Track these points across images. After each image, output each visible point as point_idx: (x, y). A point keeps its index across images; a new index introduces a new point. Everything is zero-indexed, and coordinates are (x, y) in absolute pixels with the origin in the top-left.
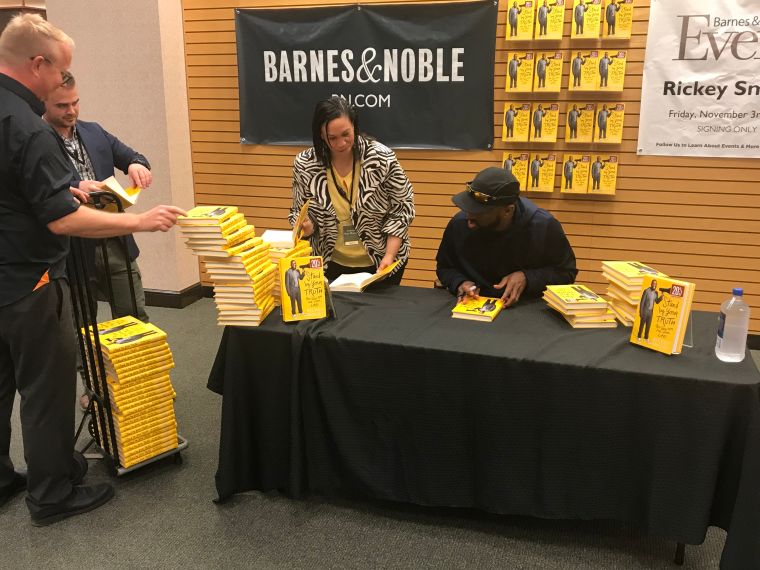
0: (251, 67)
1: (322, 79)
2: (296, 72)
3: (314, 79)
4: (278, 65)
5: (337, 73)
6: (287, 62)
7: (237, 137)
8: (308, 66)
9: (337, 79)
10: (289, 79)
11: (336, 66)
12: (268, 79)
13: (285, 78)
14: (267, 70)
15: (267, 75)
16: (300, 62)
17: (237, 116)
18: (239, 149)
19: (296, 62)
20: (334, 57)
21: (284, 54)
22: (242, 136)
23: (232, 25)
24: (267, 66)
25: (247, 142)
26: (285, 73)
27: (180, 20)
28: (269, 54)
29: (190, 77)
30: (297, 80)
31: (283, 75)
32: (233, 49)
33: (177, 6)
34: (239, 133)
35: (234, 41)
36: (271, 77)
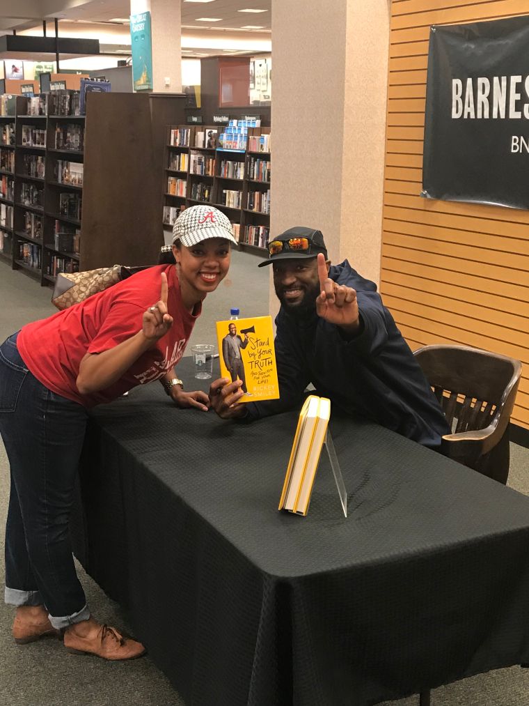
0: (438, 100)
1: (503, 116)
2: (479, 106)
3: (495, 116)
4: (463, 97)
5: (519, 106)
6: (471, 93)
7: (418, 189)
8: (490, 98)
9: (518, 115)
10: (472, 116)
11: (518, 97)
12: (455, 116)
13: (469, 113)
14: (454, 103)
15: (454, 110)
16: (483, 93)
17: (419, 162)
18: (419, 203)
19: (479, 92)
20: (517, 84)
21: (469, 81)
22: (424, 188)
23: (425, 48)
24: (456, 97)
25: (429, 196)
26: (469, 106)
27: (387, 43)
28: (456, 82)
29: (389, 113)
30: (479, 116)
31: (467, 109)
32: (422, 77)
33: (387, 27)
34: (421, 184)
35: (426, 68)
36: (457, 112)
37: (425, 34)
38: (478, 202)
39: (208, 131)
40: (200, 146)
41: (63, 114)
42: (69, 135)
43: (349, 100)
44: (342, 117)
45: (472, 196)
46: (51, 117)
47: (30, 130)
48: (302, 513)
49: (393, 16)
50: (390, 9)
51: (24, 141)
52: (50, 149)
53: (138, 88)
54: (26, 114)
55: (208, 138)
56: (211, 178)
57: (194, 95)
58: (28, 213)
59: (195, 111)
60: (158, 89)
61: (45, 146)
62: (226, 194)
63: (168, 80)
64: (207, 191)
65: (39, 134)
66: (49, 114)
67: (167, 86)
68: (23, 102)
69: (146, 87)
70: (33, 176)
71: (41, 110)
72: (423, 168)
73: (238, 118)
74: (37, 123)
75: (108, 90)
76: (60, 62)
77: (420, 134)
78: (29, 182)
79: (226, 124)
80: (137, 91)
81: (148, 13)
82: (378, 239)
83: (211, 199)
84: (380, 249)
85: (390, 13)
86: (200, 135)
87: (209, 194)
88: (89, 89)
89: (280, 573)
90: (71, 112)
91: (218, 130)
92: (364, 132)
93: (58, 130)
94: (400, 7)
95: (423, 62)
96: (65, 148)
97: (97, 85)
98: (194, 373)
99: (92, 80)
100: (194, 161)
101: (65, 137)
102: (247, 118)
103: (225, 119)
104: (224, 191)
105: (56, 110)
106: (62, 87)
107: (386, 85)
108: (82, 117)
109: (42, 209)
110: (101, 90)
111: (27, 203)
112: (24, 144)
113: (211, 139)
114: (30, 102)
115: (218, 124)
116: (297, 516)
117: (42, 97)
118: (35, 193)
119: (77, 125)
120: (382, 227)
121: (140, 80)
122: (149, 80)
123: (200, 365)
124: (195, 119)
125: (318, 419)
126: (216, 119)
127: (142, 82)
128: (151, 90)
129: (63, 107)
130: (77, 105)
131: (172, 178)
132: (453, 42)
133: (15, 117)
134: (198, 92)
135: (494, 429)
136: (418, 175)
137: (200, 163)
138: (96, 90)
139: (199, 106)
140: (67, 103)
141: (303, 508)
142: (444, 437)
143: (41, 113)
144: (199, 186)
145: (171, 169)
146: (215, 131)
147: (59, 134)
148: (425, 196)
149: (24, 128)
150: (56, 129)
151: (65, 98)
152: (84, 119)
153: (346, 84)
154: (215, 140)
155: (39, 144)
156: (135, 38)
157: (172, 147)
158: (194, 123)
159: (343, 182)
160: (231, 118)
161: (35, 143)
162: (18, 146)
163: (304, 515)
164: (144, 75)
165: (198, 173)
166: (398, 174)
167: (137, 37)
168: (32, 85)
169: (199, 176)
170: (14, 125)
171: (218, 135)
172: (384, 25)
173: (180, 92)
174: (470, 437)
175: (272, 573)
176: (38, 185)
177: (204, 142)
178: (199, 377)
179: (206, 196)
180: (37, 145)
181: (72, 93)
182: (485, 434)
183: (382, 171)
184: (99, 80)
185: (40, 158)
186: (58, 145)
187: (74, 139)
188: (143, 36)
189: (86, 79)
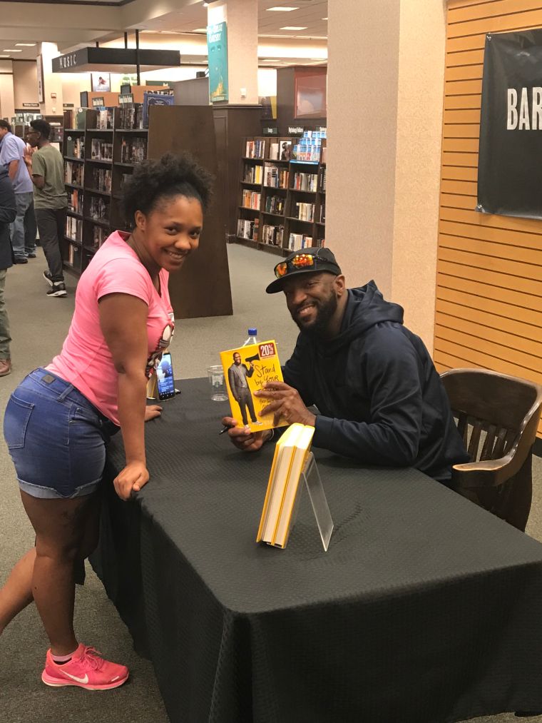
0: (493, 111)
2: (534, 117)
4: (518, 108)
6: (526, 103)
7: (473, 203)
12: (510, 127)
13: (524, 125)
14: (509, 114)
15: (509, 121)
16: (539, 103)
17: (473, 175)
18: (474, 217)
19: (535, 102)
21: (524, 91)
22: (479, 202)
23: (480, 57)
24: (511, 108)
25: (483, 211)
26: (524, 117)
27: (444, 52)
28: (512, 92)
29: (446, 124)
30: (534, 127)
31: (522, 121)
32: (477, 87)
33: (443, 36)
34: (476, 198)
35: (481, 77)
36: (512, 123)
37: (481, 42)
38: (532, 217)
39: (282, 143)
40: (274, 157)
41: (130, 127)
42: (134, 148)
43: (403, 111)
44: (395, 129)
45: (527, 211)
46: (117, 130)
47: (99, 143)
48: (281, 546)
49: (449, 24)
50: (446, 16)
51: (94, 155)
52: (116, 163)
53: (215, 100)
54: (95, 128)
55: (282, 150)
56: (285, 190)
57: (269, 107)
58: (96, 228)
59: (271, 123)
60: (234, 100)
61: (111, 160)
62: (299, 207)
63: (244, 91)
64: (280, 204)
65: (107, 147)
66: (116, 127)
67: (243, 97)
68: (92, 116)
69: (222, 99)
70: (101, 191)
71: (109, 123)
72: (479, 182)
73: (313, 129)
74: (105, 137)
75: (171, 103)
76: (141, 74)
77: (474, 146)
78: (98, 196)
79: (300, 135)
80: (214, 102)
81: (224, 23)
82: (432, 254)
83: (284, 212)
84: (435, 266)
85: (446, 22)
86: (275, 147)
87: (282, 206)
88: (152, 102)
89: (241, 610)
90: (136, 126)
91: (292, 141)
92: (419, 144)
93: (124, 144)
94: (457, 15)
95: (478, 72)
96: (130, 162)
97: (160, 98)
98: (210, 395)
99: (155, 92)
100: (268, 174)
101: (131, 150)
102: (322, 129)
103: (300, 130)
104: (297, 204)
105: (122, 124)
106: (130, 100)
107: (442, 95)
108: (146, 130)
109: (108, 224)
110: (165, 103)
111: (95, 217)
112: (93, 158)
113: (285, 150)
114: (99, 115)
115: (293, 135)
116: (275, 548)
117: (110, 110)
118: (103, 207)
119: (142, 139)
120: (438, 243)
121: (215, 91)
122: (225, 92)
123: (217, 386)
124: (270, 131)
125: (295, 449)
126: (291, 130)
127: (218, 92)
128: (227, 101)
129: (129, 120)
130: (141, 119)
131: (246, 191)
132: (509, 50)
133: (84, 130)
134: (274, 103)
135: (511, 459)
136: (473, 190)
137: (274, 175)
138: (159, 103)
139: (275, 117)
140: (132, 116)
141: (281, 541)
142: (455, 467)
143: (109, 126)
144: (273, 199)
145: (246, 182)
146: (289, 143)
147: (124, 148)
148: (480, 210)
149: (94, 141)
150: (122, 143)
151: (130, 111)
152: (147, 132)
153: (399, 95)
154: (289, 152)
155: (107, 157)
156: (211, 49)
157: (247, 159)
158: (270, 135)
159: (396, 196)
160: (306, 129)
161: (103, 157)
162: (88, 160)
163: (282, 548)
164: (220, 86)
165: (272, 185)
166: (454, 187)
167: (213, 48)
168: (103, 99)
169: (272, 189)
170: (84, 138)
171: (292, 147)
172: (441, 33)
173: (256, 103)
174: (482, 467)
175: (233, 608)
176: (106, 199)
177: (279, 154)
178: (215, 399)
179: (280, 209)
180: (105, 159)
181: (137, 106)
182: (500, 464)
183: (437, 184)
184: (162, 93)
185: (107, 171)
186: (124, 159)
187: (138, 153)
188: (219, 47)
189: (149, 92)
